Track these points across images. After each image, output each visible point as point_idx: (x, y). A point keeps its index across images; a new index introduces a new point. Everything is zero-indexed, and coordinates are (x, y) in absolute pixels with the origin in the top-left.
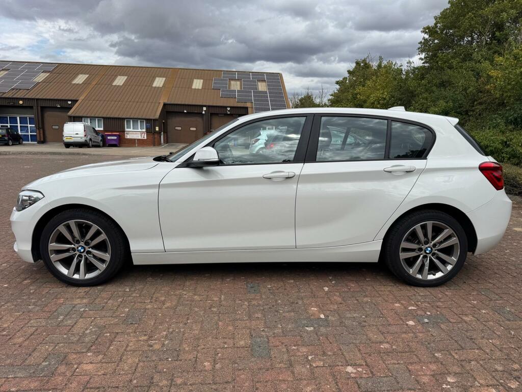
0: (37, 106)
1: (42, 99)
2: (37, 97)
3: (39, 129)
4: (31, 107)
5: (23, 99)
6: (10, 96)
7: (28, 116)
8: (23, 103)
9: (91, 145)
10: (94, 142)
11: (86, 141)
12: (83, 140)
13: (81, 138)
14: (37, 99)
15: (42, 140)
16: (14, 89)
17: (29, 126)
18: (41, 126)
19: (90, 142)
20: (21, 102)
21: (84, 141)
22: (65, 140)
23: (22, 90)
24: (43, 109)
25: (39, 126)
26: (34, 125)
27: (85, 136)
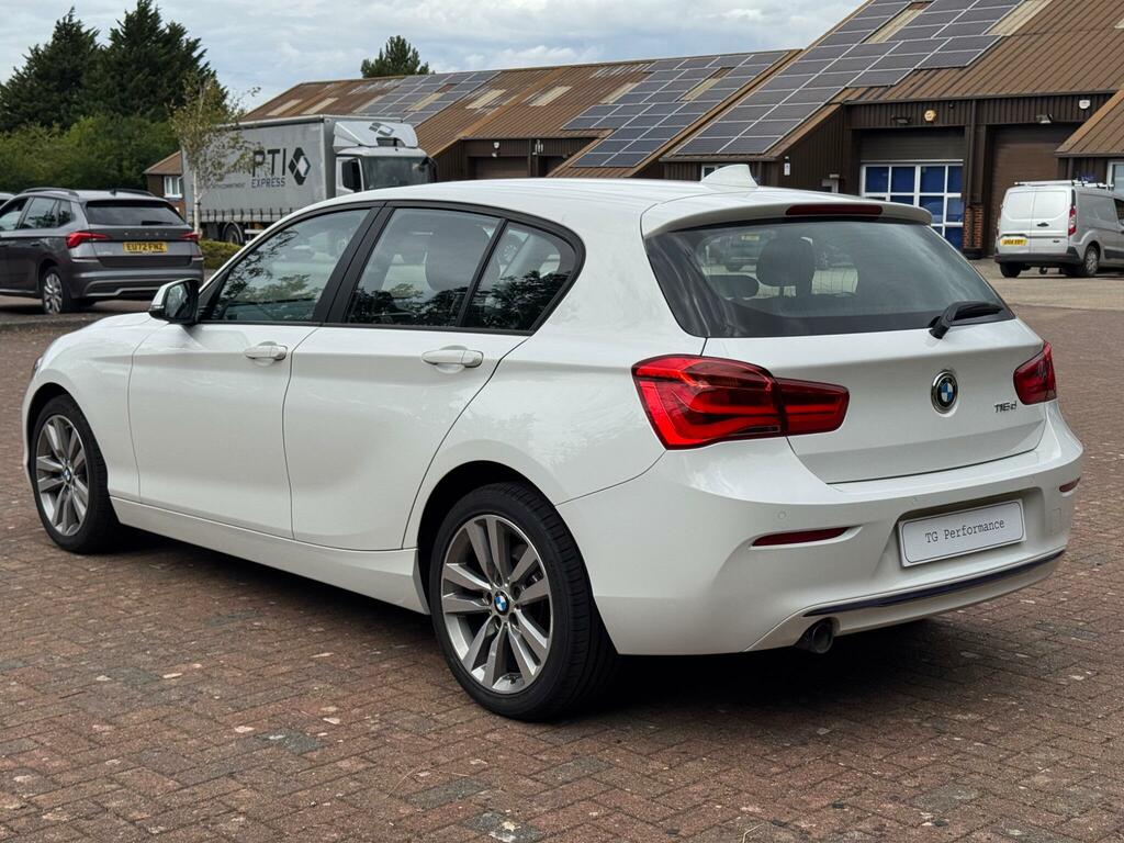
0: (977, 126)
1: (995, 100)
2: (980, 94)
3: (972, 206)
4: (959, 130)
5: (939, 102)
6: (902, 98)
7: (947, 162)
8: (936, 118)
9: (1091, 265)
10: (1109, 254)
11: (1072, 250)
12: (1060, 248)
13: (1056, 239)
14: (980, 101)
15: (978, 246)
16: (922, 70)
17: (947, 195)
18: (979, 195)
19: (1093, 256)
20: (930, 115)
21: (1064, 251)
22: (1003, 246)
23: (944, 72)
24: (996, 133)
25: (972, 197)
26: (958, 195)
27: (1071, 232)
